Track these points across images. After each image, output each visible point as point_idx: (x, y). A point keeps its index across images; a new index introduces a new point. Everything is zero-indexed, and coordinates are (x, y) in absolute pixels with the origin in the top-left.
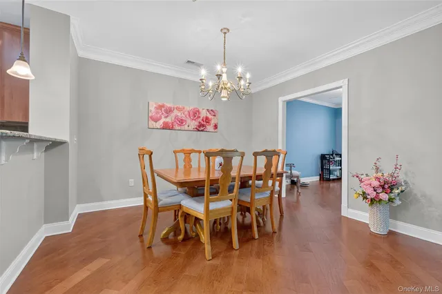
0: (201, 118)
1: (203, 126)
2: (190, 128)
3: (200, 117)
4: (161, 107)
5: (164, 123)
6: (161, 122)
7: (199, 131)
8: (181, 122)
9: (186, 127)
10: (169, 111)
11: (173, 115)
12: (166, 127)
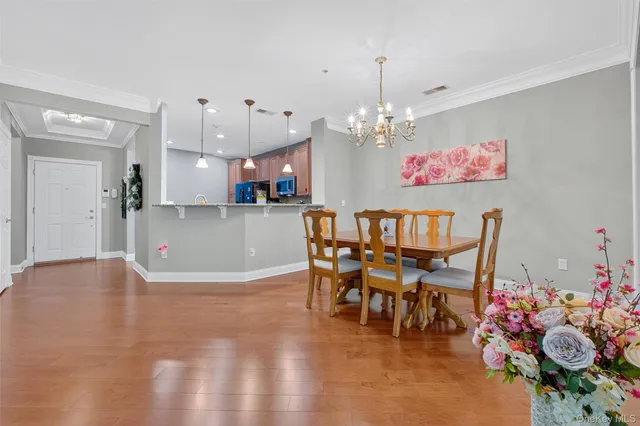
0: (470, 161)
1: (474, 172)
2: (452, 179)
3: (466, 160)
4: (412, 159)
5: (416, 178)
6: (413, 178)
7: (466, 181)
8: (437, 172)
9: (445, 179)
10: (421, 162)
11: (426, 166)
12: (419, 182)
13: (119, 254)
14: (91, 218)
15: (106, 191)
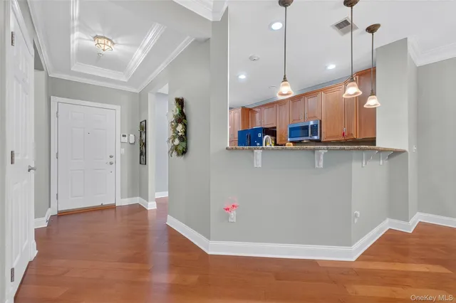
13: (137, 200)
14: (111, 163)
15: (124, 136)
